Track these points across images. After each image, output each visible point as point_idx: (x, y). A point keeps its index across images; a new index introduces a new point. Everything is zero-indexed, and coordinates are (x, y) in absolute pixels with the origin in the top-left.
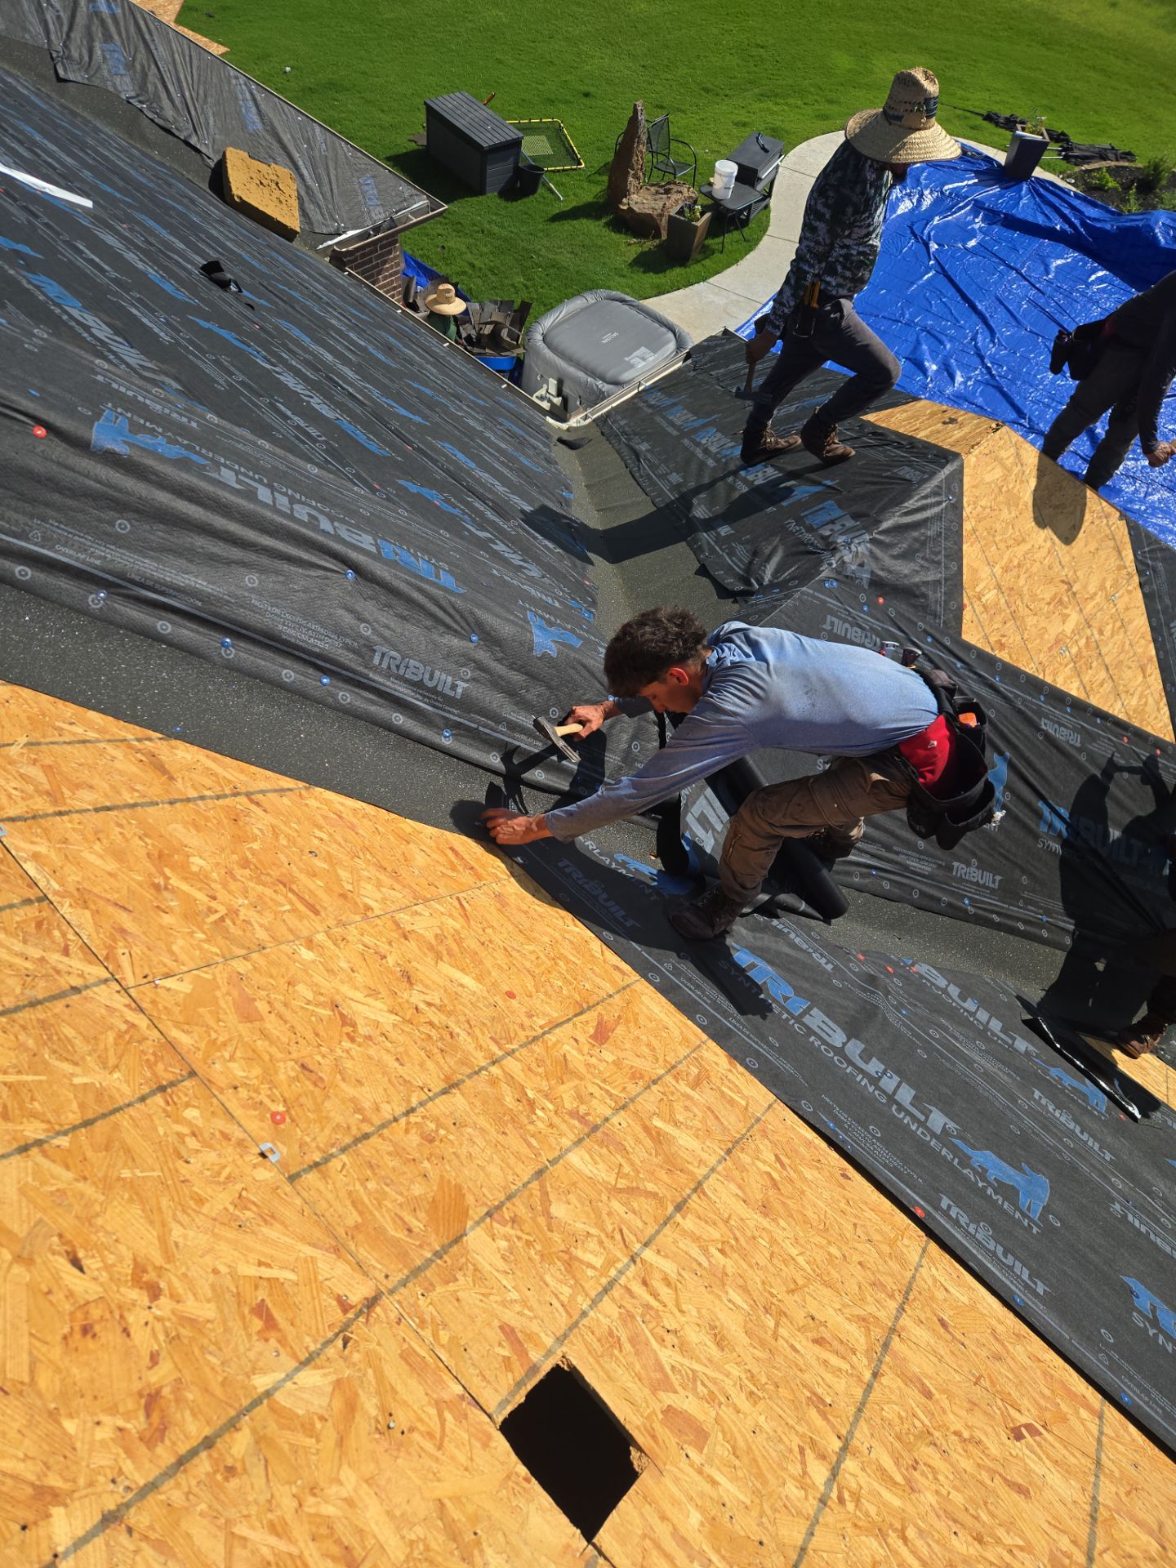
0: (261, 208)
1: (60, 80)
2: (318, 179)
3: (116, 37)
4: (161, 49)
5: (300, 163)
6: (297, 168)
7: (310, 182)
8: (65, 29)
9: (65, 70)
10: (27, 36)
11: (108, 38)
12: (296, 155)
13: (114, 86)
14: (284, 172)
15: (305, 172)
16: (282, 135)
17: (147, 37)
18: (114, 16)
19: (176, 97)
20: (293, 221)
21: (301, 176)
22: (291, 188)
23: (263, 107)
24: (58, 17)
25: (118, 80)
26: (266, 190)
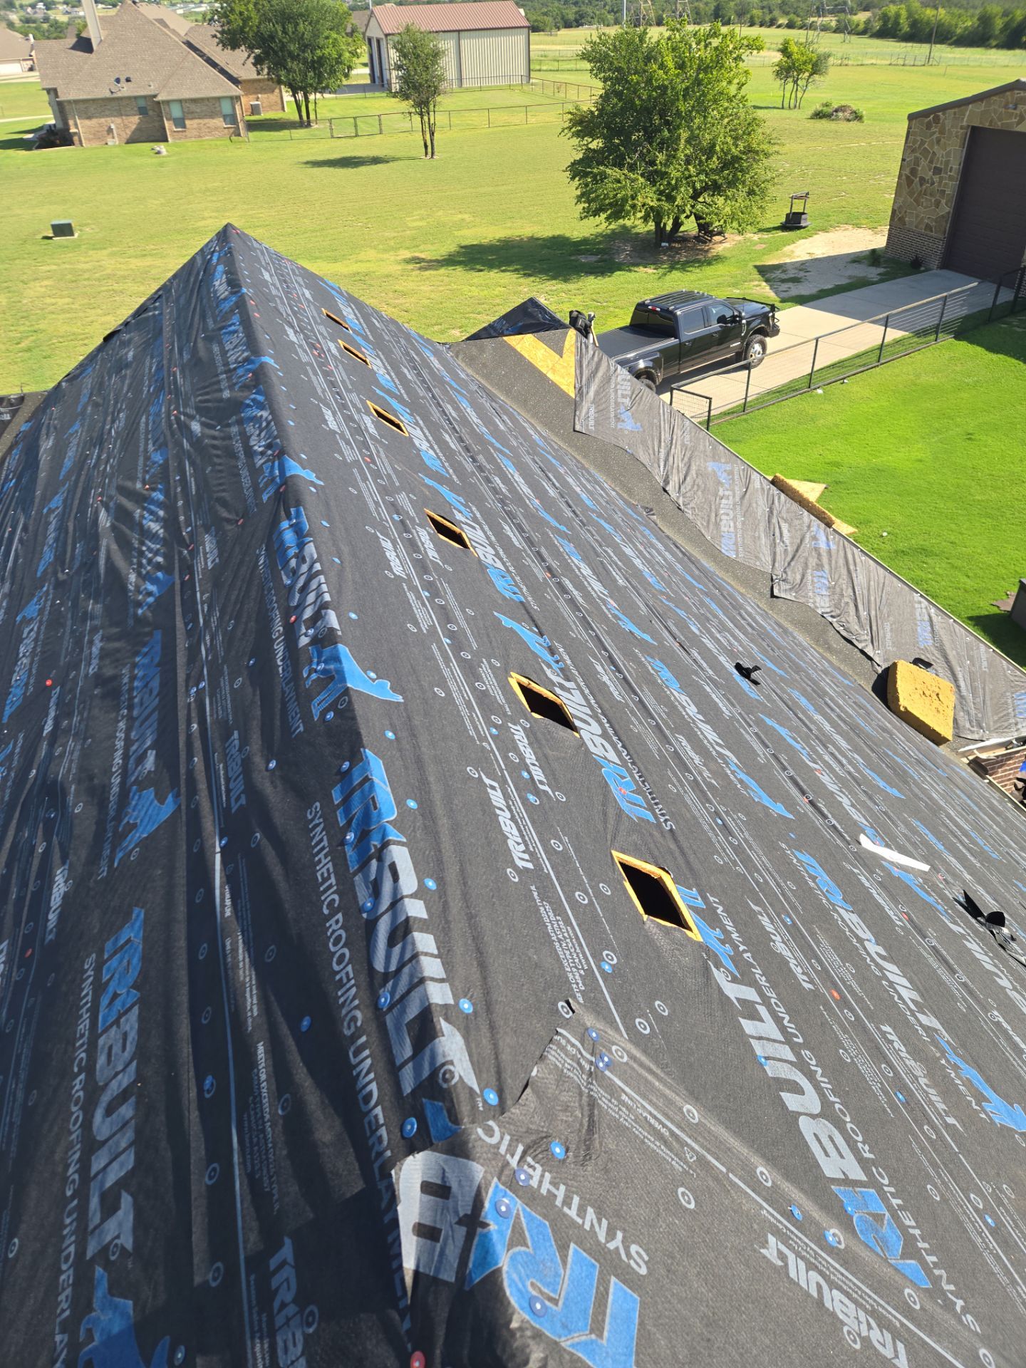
0: (922, 718)
1: (773, 596)
2: (974, 691)
3: (827, 567)
4: (860, 577)
5: (960, 676)
6: (956, 680)
7: (964, 693)
8: (789, 559)
9: (779, 590)
10: (758, 563)
11: (820, 566)
12: (958, 669)
13: (814, 603)
14: (946, 685)
15: (962, 684)
16: (949, 652)
17: (852, 567)
18: (829, 552)
19: (864, 614)
20: (946, 731)
21: (958, 687)
22: (950, 699)
23: (937, 628)
24: (786, 550)
25: (818, 599)
26: (927, 700)
